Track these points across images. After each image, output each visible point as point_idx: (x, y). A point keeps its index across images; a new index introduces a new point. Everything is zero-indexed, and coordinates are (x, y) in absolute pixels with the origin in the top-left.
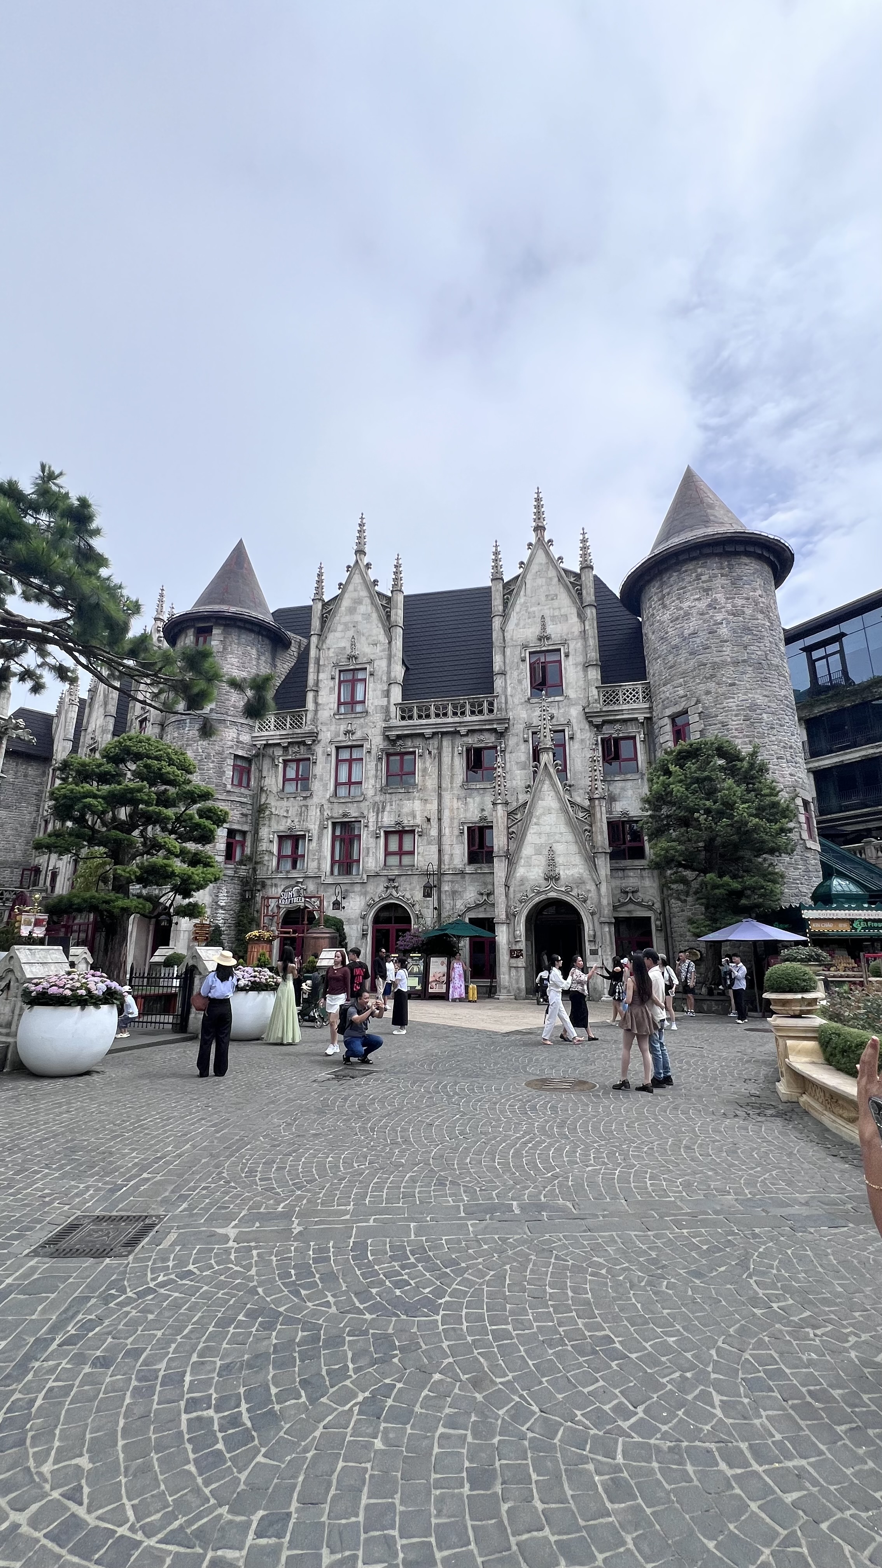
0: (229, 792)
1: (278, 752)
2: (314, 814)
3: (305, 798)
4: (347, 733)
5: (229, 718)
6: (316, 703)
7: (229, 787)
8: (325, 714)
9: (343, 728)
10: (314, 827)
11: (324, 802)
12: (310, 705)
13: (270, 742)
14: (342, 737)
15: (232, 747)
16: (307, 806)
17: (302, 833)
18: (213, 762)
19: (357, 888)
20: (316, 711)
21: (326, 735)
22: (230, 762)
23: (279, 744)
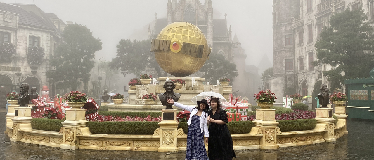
0: (285, 48)
1: (297, 30)
2: (304, 51)
3: (302, 46)
4: (309, 19)
5: (282, 24)
6: (302, 11)
7: (284, 46)
8: (304, 14)
9: (308, 18)
10: (305, 55)
11: (306, 46)
12: (301, 13)
13: (294, 28)
14: (308, 22)
15: (284, 33)
16: (303, 48)
17: (302, 58)
18: (279, 39)
19: (313, 75)
20: (302, 14)
21: (305, 22)
22: (284, 38)
23: (296, 28)
